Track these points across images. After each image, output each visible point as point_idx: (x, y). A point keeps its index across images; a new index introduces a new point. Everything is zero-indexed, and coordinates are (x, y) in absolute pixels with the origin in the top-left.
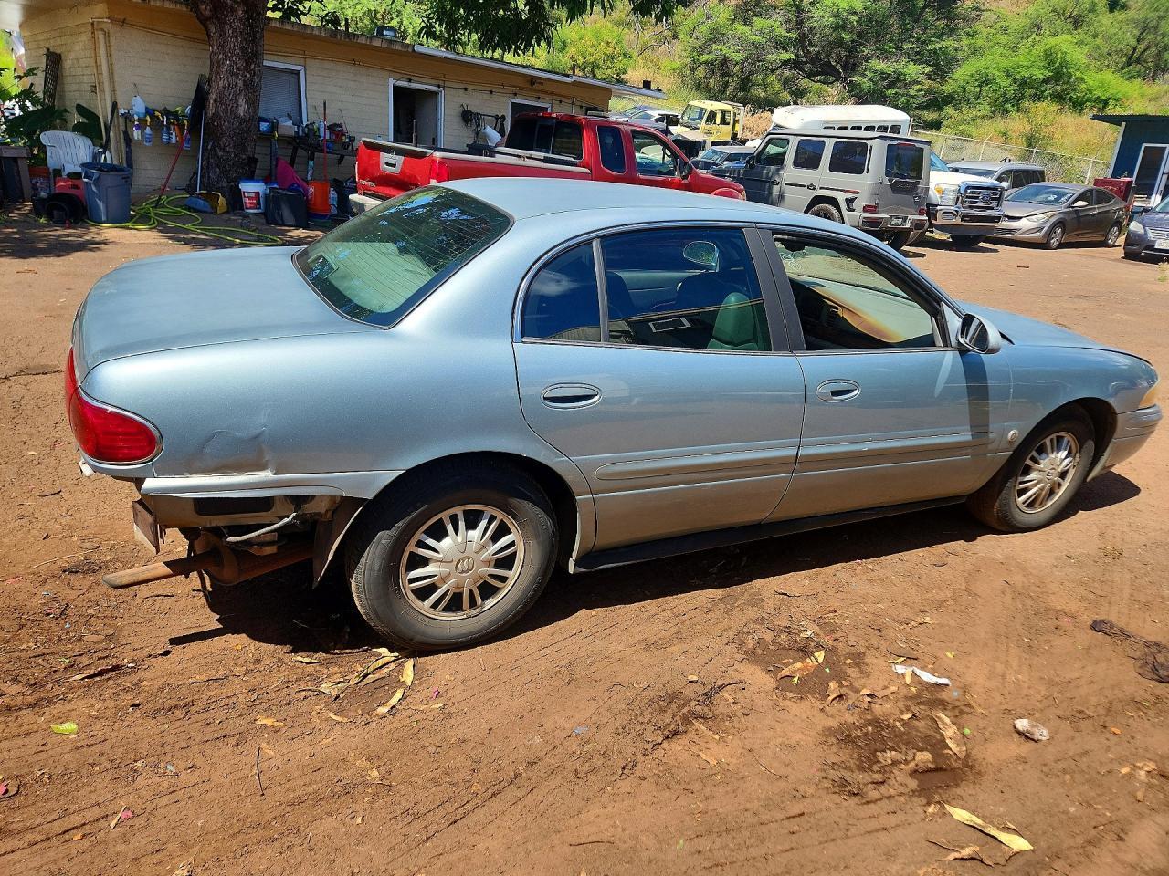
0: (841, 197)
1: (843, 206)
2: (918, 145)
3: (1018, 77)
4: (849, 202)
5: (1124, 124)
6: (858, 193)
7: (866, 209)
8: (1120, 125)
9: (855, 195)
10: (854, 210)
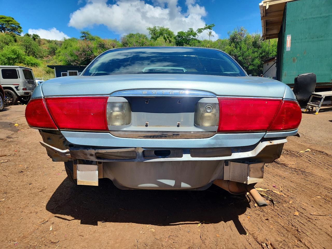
0: (13, 87)
1: (15, 89)
2: (30, 70)
3: (7, 57)
4: (17, 88)
5: (55, 68)
6: (19, 85)
7: (23, 89)
8: (54, 69)
9: (18, 85)
10: (19, 90)
